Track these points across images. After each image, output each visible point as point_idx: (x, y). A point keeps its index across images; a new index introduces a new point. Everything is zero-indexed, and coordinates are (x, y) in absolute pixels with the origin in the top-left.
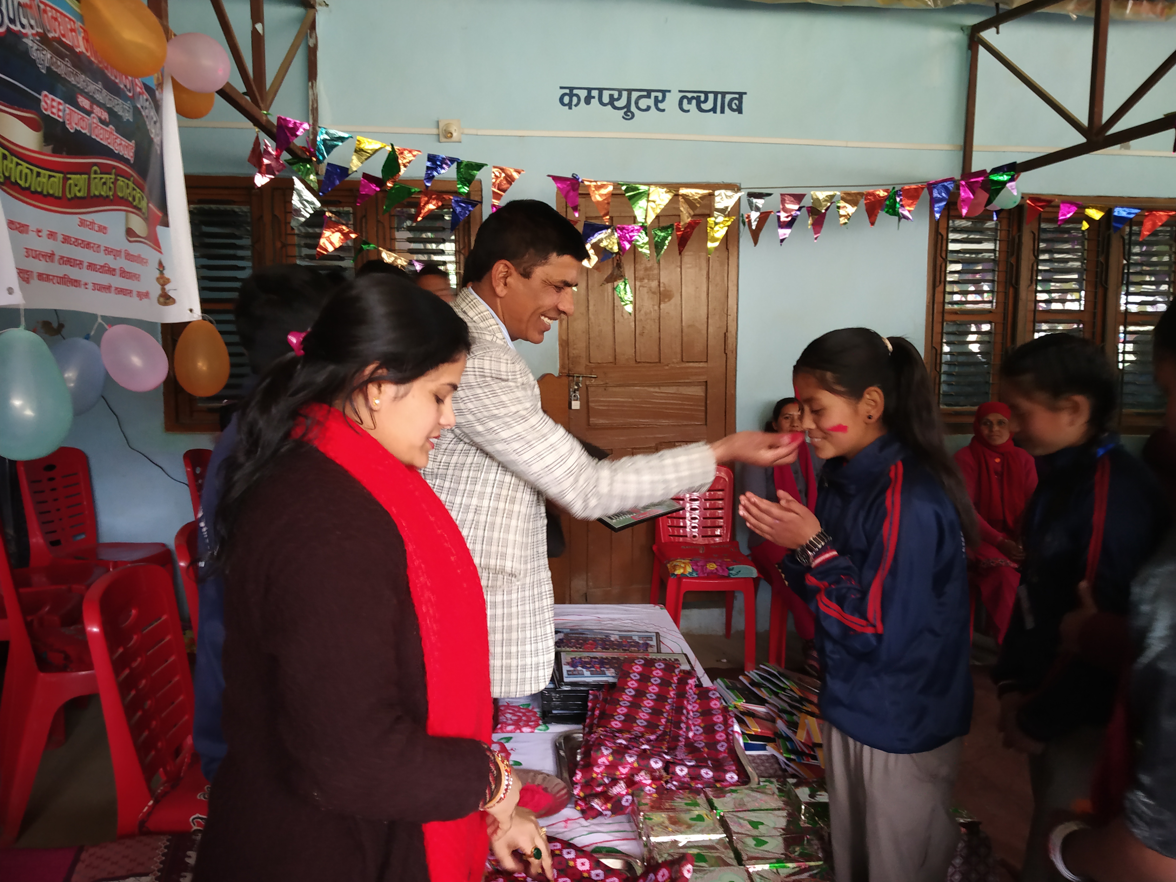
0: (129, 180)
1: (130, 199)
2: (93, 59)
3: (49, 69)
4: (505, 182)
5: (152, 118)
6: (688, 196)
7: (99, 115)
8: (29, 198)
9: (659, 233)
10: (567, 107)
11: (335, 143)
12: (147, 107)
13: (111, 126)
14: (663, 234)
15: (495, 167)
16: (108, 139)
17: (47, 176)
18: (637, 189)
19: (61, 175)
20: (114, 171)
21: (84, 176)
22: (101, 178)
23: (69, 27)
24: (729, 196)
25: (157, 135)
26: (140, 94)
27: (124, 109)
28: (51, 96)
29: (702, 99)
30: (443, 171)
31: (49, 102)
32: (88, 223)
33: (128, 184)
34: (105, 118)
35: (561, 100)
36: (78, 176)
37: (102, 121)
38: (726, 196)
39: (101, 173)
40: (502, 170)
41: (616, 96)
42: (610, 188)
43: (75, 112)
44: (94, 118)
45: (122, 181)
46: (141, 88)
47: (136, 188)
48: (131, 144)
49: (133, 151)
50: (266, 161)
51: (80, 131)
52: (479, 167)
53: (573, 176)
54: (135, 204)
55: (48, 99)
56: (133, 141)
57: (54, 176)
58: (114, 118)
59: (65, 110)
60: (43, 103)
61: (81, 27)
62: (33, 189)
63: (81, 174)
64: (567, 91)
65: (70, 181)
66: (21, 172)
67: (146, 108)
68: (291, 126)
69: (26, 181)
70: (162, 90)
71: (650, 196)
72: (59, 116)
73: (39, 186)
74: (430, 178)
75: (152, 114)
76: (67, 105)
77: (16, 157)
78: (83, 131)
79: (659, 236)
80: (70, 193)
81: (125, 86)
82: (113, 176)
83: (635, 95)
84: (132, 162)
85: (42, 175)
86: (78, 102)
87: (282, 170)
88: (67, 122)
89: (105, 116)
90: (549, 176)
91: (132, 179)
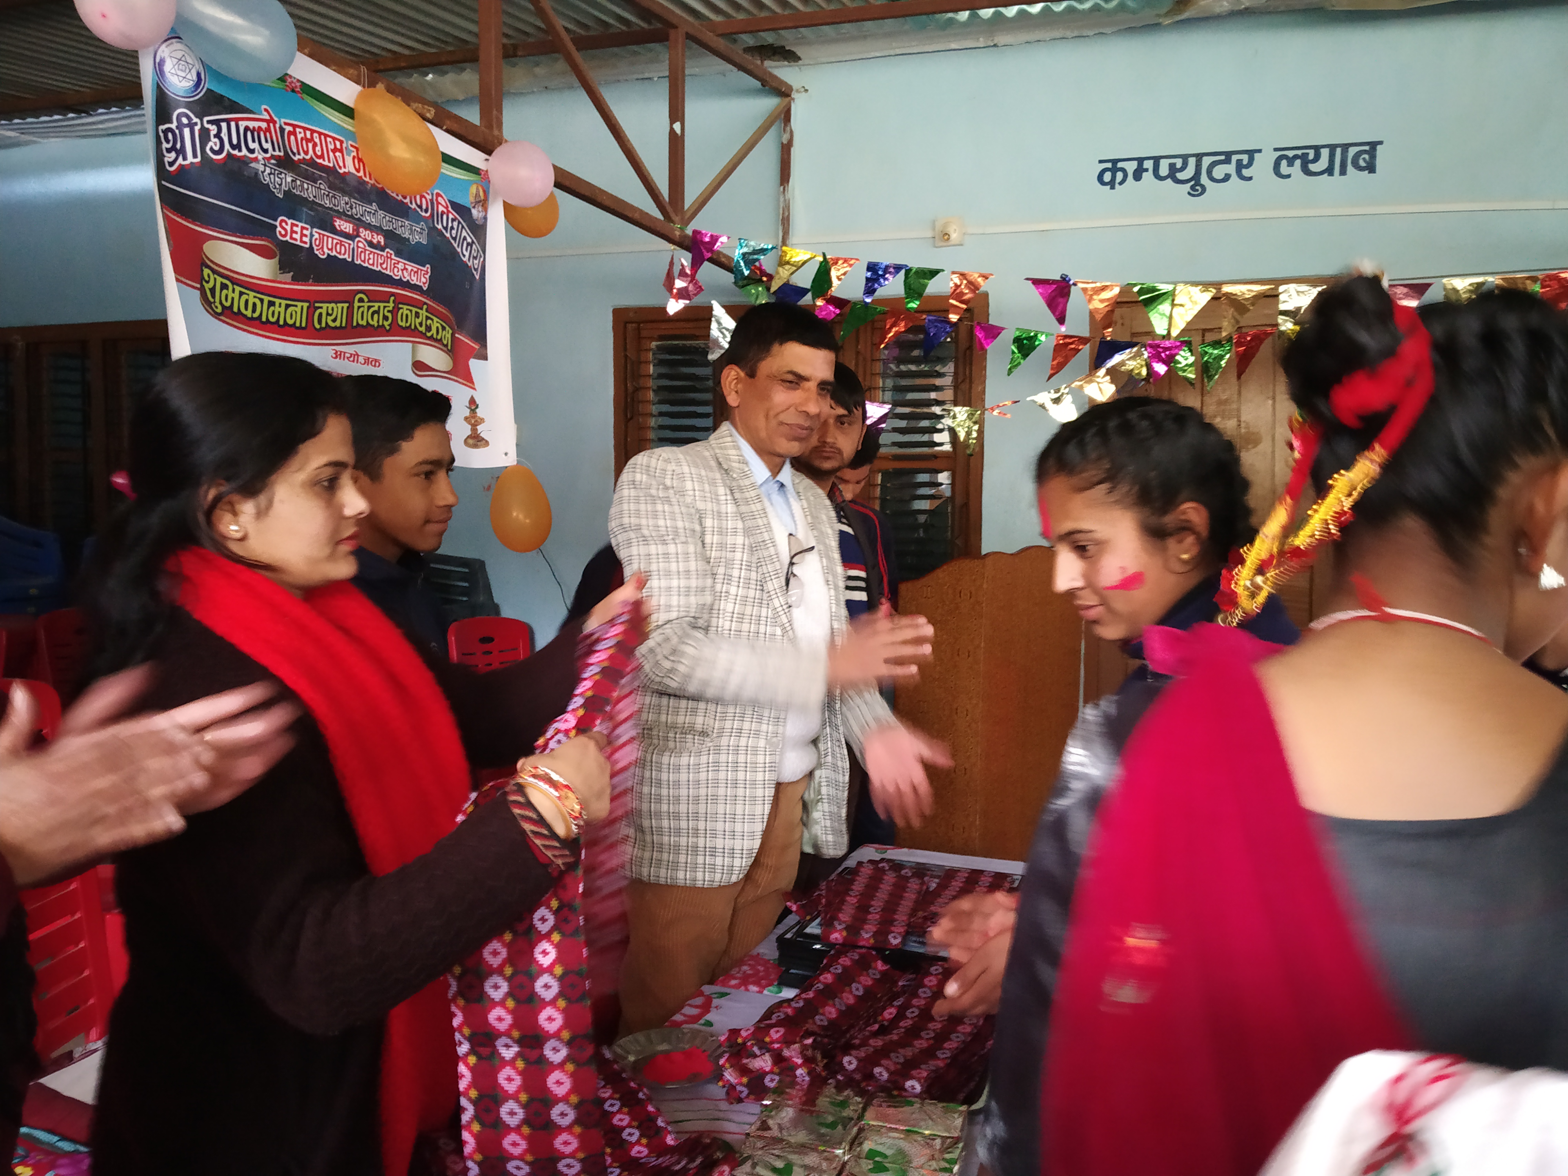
0: (422, 309)
1: (423, 329)
2: (367, 179)
3: (288, 193)
4: (967, 291)
5: (465, 238)
6: (1235, 295)
7: (369, 239)
8: (259, 329)
9: (1210, 350)
10: (1109, 187)
11: (755, 257)
12: (455, 227)
13: (387, 250)
14: (1216, 352)
15: (954, 273)
16: (381, 264)
17: (283, 306)
18: (1154, 290)
19: (306, 305)
20: (392, 298)
21: (340, 305)
22: (369, 307)
23: (333, 147)
24: (1303, 292)
25: (475, 258)
26: (443, 213)
27: (412, 232)
28: (290, 222)
29: (1311, 154)
30: (886, 282)
31: (288, 228)
32: (348, 355)
33: (417, 313)
34: (379, 242)
35: (1100, 178)
36: (333, 305)
37: (371, 244)
38: (1298, 292)
39: (369, 302)
40: (963, 275)
41: (1179, 163)
42: (1116, 290)
43: (328, 237)
44: (359, 241)
45: (405, 310)
46: (447, 208)
47: (429, 315)
48: (425, 269)
49: (427, 276)
50: (679, 284)
51: (335, 256)
52: (934, 273)
53: (1061, 277)
54: (429, 334)
55: (287, 224)
56: (428, 266)
57: (296, 306)
58: (394, 241)
59: (312, 235)
60: (279, 229)
61: (352, 146)
62: (264, 319)
63: (336, 303)
64: (1109, 165)
65: (318, 311)
66: (247, 301)
67: (452, 228)
68: (707, 239)
69: (254, 311)
70: (486, 210)
71: (1176, 298)
72: (306, 243)
73: (273, 316)
74: (870, 291)
75: (464, 234)
76: (315, 230)
77: (238, 285)
78: (341, 257)
79: (1212, 354)
80: (320, 322)
81: (420, 207)
82: (391, 305)
83: (1206, 161)
84: (425, 289)
85: (277, 305)
86: (334, 226)
87: (698, 293)
88: (315, 248)
89: (380, 239)
90: (1027, 279)
91: (425, 307)
